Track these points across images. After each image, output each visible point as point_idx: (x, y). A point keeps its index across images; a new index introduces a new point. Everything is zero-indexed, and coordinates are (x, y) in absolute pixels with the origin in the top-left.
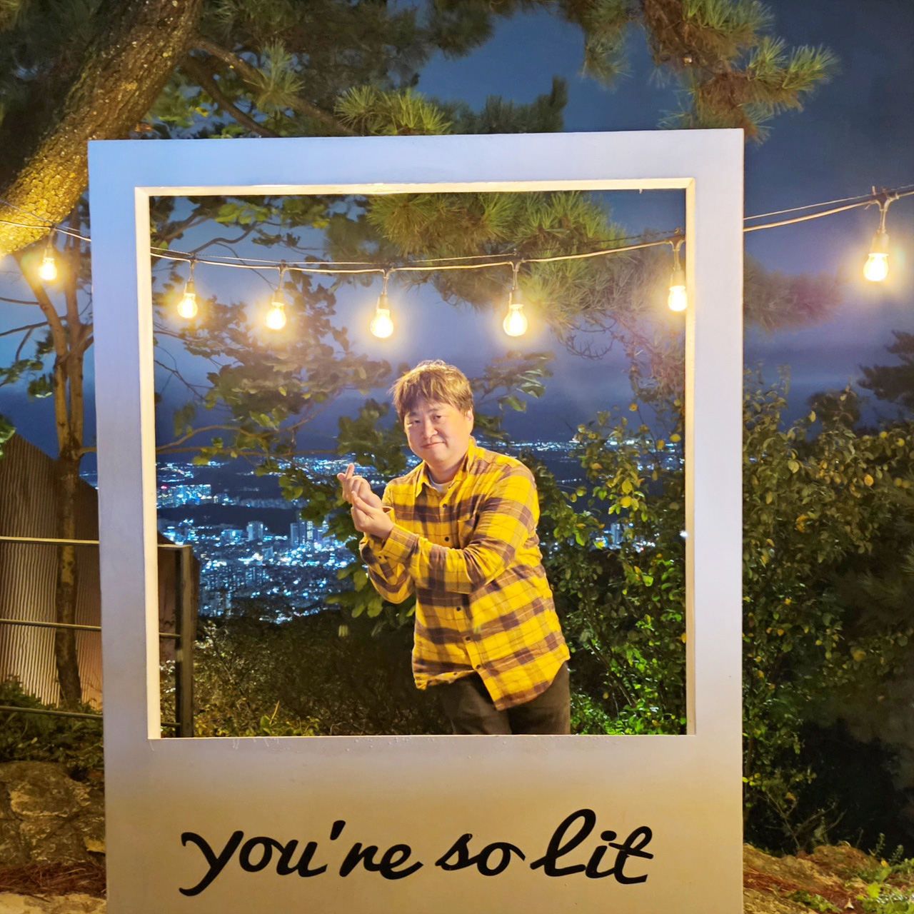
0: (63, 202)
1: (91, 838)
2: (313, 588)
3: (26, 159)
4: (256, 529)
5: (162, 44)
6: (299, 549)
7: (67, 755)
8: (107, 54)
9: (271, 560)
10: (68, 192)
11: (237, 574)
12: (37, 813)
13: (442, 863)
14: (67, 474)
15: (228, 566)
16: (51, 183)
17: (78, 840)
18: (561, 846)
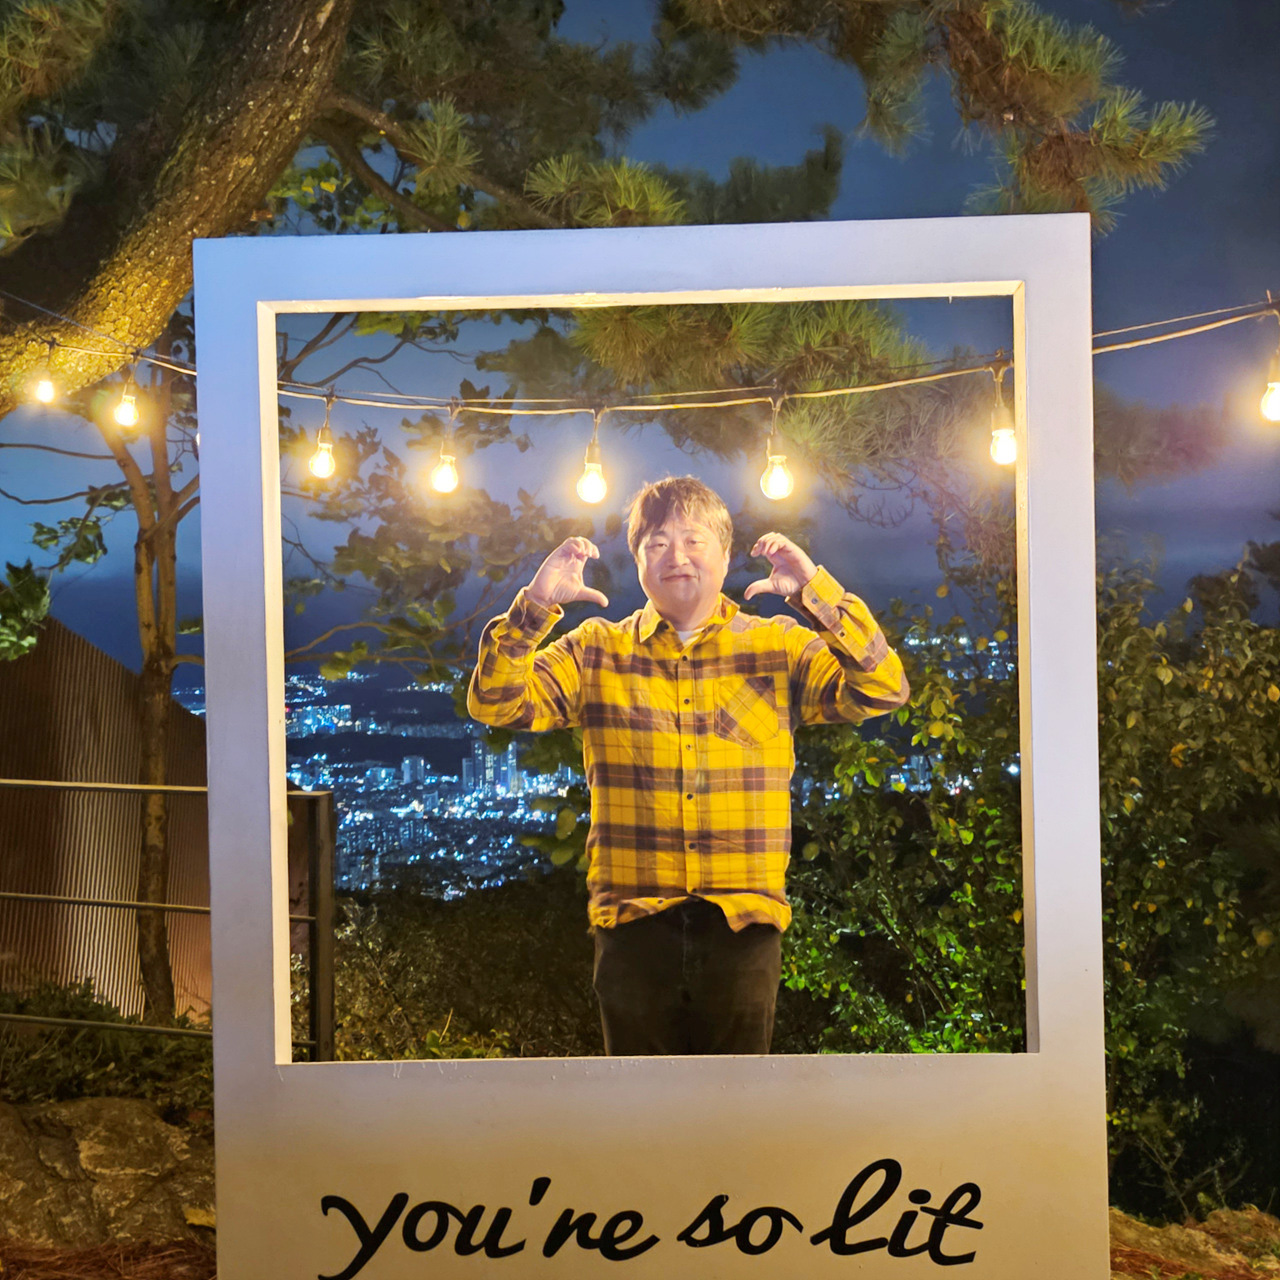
0: (152, 320)
1: (192, 1205)
2: (494, 850)
3: (102, 262)
4: (413, 766)
5: (288, 103)
6: (475, 795)
7: (157, 1089)
8: (213, 118)
9: (436, 810)
10: (160, 305)
11: (388, 831)
12: (115, 1171)
13: (686, 1236)
14: (154, 695)
15: (375, 819)
16: (136, 294)
17: (173, 1208)
18: (851, 1214)
